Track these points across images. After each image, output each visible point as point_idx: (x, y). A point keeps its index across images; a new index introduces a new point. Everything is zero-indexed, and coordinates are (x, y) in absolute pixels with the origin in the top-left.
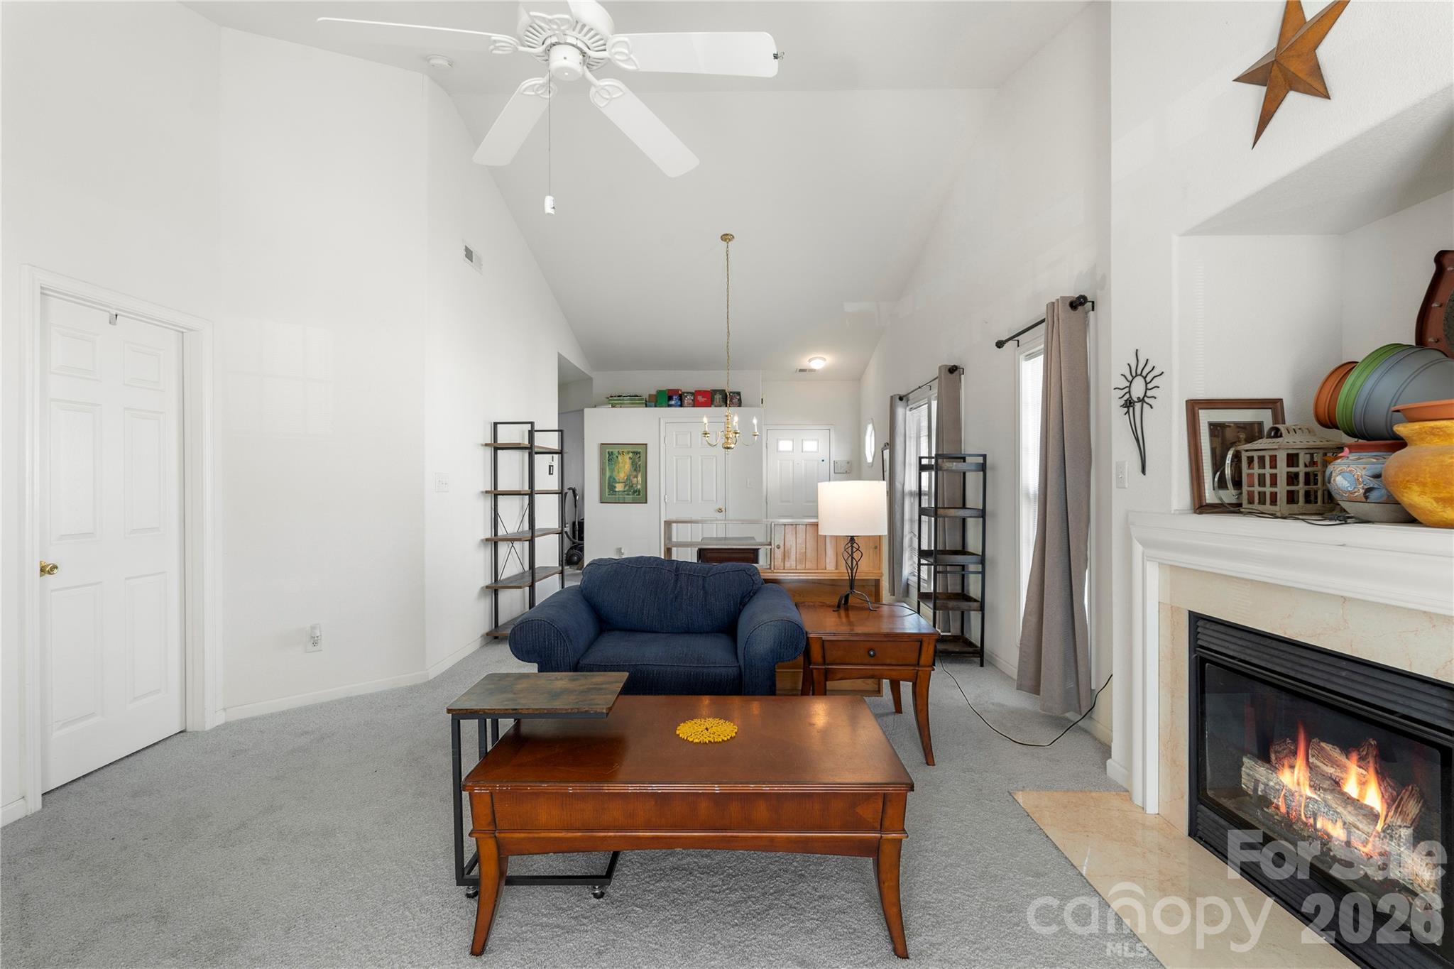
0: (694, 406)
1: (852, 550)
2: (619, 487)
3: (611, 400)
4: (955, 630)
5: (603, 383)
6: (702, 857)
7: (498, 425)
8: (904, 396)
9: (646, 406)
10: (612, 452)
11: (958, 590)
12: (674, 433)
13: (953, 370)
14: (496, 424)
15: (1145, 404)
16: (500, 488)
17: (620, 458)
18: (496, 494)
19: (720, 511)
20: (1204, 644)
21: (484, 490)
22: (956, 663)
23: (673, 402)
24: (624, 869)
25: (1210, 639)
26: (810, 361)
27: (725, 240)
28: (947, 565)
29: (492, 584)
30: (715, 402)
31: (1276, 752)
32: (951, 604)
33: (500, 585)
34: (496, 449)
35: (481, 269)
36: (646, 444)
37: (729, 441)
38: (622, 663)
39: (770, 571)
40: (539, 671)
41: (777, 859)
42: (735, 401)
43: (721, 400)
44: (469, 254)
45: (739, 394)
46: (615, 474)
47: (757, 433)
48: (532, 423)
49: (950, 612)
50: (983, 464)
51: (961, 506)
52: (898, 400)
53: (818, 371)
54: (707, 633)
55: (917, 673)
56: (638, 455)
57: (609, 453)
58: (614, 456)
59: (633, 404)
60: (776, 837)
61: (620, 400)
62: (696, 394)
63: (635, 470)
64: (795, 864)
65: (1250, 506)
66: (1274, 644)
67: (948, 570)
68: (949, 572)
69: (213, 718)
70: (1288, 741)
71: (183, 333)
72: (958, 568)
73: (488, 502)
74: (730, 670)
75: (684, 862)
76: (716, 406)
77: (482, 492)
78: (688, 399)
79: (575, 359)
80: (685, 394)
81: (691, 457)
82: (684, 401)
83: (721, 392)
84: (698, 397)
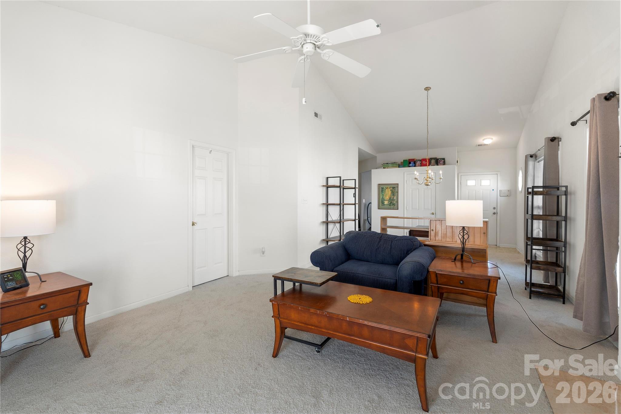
0: (421, 166)
1: (463, 234)
2: (386, 203)
3: (383, 165)
4: (552, 282)
5: (381, 158)
6: (362, 350)
7: (329, 178)
8: (533, 155)
9: (399, 167)
10: (383, 188)
11: (554, 260)
12: (411, 179)
13: (553, 139)
14: (327, 178)
16: (329, 202)
17: (386, 190)
18: (327, 205)
19: (433, 214)
21: (322, 203)
22: (547, 299)
23: (411, 165)
24: (331, 346)
26: (484, 140)
27: (426, 90)
28: (548, 247)
29: (326, 238)
32: (551, 268)
33: (329, 239)
34: (328, 187)
35: (321, 119)
36: (398, 184)
37: (428, 182)
38: (349, 271)
39: (428, 241)
40: (320, 270)
41: (392, 359)
42: (442, 162)
43: (434, 162)
44: (316, 115)
45: (444, 159)
46: (384, 197)
47: (442, 178)
48: (340, 177)
49: (549, 272)
50: (565, 191)
51: (556, 214)
52: (529, 157)
53: (489, 144)
54: (391, 264)
55: (487, 295)
56: (394, 189)
57: (382, 188)
58: (384, 189)
59: (393, 166)
60: (371, 343)
61: (387, 165)
62: (422, 160)
63: (393, 195)
64: (398, 363)
67: (548, 249)
68: (549, 250)
69: (235, 274)
71: (228, 154)
72: (555, 249)
73: (325, 208)
74: (392, 280)
75: (354, 350)
76: (432, 166)
77: (322, 204)
78: (418, 163)
79: (367, 149)
80: (417, 161)
81: (419, 189)
82: (416, 164)
83: (435, 159)
84: (423, 162)
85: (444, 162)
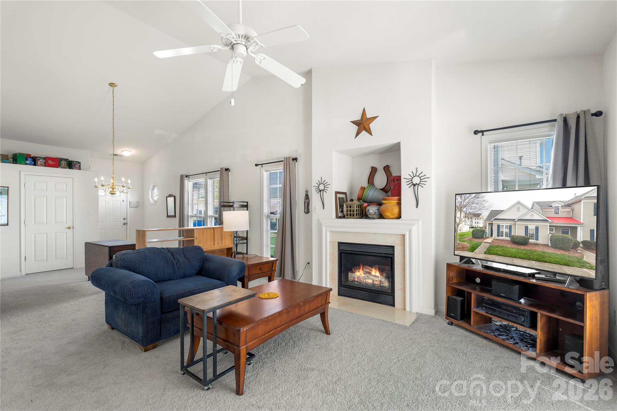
0: (45, 166)
8: (189, 176)
13: (227, 170)
15: (324, 191)
19: (69, 228)
20: (342, 249)
23: (29, 162)
25: (343, 248)
26: (122, 151)
30: (61, 165)
31: (354, 269)
36: (8, 187)
42: (76, 166)
43: (66, 165)
45: (78, 163)
50: (246, 205)
52: (185, 177)
53: (128, 157)
62: (47, 159)
65: (347, 217)
66: (359, 245)
70: (358, 266)
76: (62, 168)
78: (40, 162)
80: (38, 158)
81: (47, 197)
82: (37, 162)
83: (66, 160)
84: (49, 161)
85: (80, 166)
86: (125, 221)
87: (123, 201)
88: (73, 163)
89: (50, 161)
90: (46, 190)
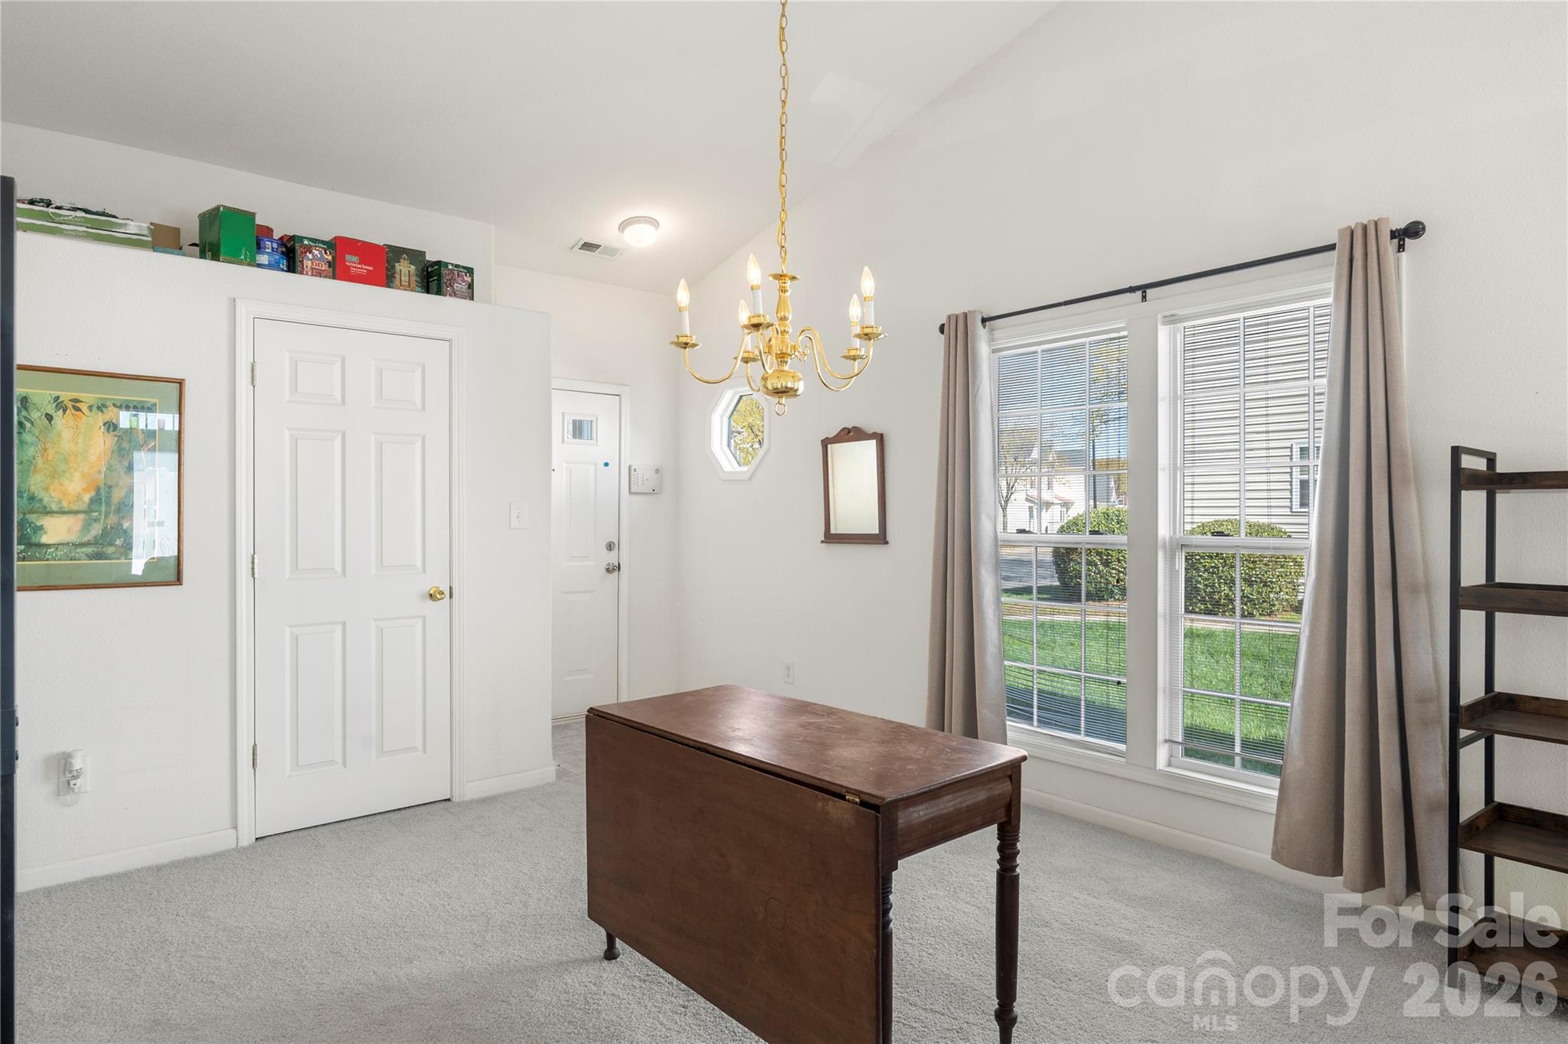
0: (333, 278)
2: (58, 529)
23: (265, 258)
26: (623, 227)
30: (397, 277)
42: (457, 285)
43: (414, 278)
45: (464, 270)
46: (38, 480)
62: (338, 248)
78: (312, 258)
80: (306, 242)
81: (344, 435)
82: (302, 262)
83: (416, 256)
84: (348, 257)
85: (471, 286)
86: (612, 558)
87: (606, 464)
88: (444, 271)
89: (355, 259)
90: (339, 397)
